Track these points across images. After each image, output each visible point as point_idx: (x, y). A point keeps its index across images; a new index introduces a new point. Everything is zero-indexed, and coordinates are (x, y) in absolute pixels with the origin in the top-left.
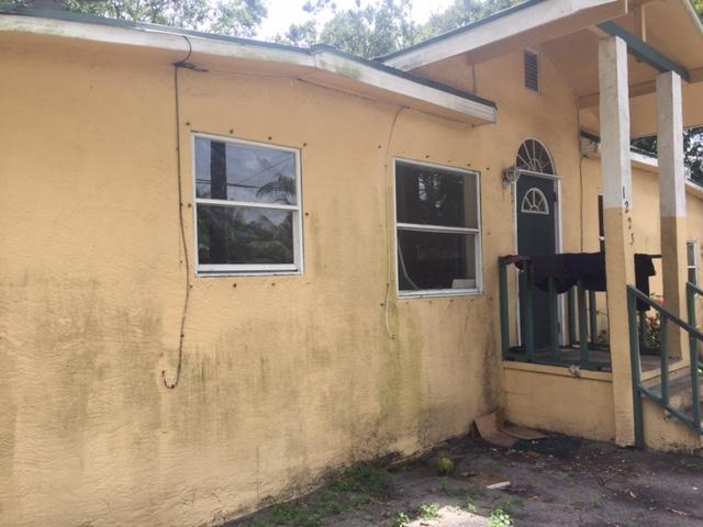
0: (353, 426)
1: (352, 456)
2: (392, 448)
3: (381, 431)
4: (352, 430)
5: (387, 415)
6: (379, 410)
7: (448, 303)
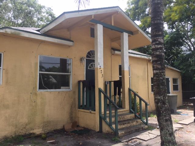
0: (16, 125)
1: (16, 133)
2: (31, 132)
3: (28, 127)
4: (16, 126)
5: (30, 123)
6: (27, 121)
7: (58, 93)
